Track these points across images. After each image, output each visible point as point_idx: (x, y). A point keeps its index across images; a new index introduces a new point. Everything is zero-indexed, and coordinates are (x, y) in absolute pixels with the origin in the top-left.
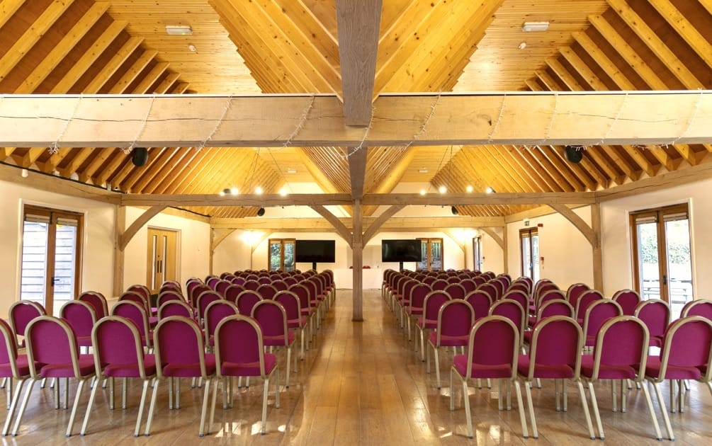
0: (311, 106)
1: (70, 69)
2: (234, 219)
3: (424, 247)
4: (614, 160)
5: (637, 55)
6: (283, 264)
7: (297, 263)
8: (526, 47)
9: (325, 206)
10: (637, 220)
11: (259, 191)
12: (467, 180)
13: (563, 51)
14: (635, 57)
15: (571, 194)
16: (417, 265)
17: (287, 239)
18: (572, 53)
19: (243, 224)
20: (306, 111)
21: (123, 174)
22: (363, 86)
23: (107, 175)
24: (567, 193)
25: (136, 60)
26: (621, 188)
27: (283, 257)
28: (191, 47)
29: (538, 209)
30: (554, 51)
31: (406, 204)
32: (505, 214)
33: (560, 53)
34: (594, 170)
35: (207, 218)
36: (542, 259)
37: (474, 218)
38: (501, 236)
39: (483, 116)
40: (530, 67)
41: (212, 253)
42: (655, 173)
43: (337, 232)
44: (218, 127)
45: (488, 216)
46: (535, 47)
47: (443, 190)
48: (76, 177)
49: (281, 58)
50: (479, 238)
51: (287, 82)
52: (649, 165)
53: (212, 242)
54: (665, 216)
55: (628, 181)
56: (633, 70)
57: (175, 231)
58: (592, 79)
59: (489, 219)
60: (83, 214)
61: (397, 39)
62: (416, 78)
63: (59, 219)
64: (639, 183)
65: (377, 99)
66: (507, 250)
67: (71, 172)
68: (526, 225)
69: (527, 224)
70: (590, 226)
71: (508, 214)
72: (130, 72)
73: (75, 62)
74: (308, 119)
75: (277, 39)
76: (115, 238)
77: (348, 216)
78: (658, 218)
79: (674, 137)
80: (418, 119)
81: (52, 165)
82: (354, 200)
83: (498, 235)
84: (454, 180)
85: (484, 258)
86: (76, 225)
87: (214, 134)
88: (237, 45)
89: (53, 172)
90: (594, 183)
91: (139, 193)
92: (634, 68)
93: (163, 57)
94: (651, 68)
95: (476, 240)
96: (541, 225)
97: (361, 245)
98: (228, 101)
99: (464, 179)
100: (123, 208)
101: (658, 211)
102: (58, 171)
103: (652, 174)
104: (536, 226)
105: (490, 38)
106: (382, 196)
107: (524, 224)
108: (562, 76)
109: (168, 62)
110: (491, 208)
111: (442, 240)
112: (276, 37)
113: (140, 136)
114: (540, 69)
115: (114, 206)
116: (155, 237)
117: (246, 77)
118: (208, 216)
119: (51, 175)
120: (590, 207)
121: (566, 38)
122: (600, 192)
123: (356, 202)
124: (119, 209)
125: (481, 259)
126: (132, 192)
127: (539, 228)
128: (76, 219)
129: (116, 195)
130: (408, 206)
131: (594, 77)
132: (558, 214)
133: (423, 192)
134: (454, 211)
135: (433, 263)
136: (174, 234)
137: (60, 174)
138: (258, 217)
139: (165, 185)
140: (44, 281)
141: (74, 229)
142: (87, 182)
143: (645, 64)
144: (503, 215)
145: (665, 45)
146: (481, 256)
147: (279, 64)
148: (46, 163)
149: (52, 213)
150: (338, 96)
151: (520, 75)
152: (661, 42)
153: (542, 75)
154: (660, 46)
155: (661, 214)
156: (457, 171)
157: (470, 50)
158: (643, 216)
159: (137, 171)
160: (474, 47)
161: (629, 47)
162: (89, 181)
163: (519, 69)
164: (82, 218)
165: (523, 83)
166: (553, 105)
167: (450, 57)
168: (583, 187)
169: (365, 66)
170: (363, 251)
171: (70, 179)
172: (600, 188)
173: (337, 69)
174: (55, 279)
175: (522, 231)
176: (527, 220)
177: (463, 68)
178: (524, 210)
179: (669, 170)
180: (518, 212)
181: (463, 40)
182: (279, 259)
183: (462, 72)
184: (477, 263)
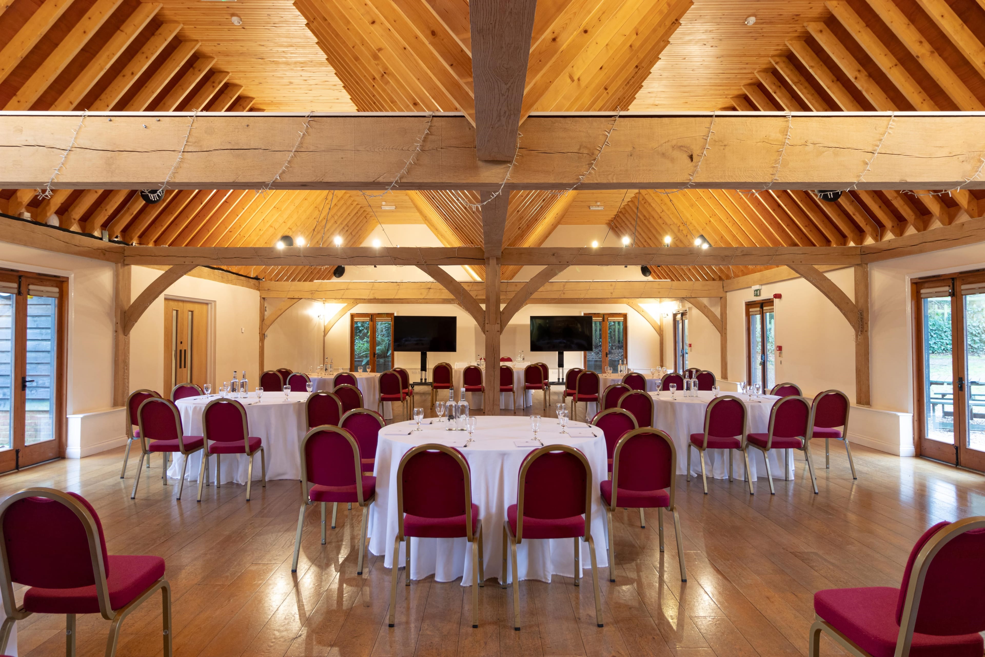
0: (426, 132)
1: (48, 55)
2: (296, 282)
3: (596, 328)
4: (890, 198)
5: (923, 40)
6: (374, 354)
7: (396, 353)
8: (755, 23)
9: (442, 267)
10: (922, 291)
11: (338, 241)
12: (665, 223)
13: (813, 29)
14: (921, 42)
15: (825, 249)
16: (585, 357)
17: (379, 315)
18: (827, 31)
19: (312, 292)
20: (419, 138)
21: (127, 215)
22: (505, 113)
23: (101, 218)
24: (819, 248)
25: (148, 39)
26: (901, 242)
27: (374, 343)
28: (235, 20)
29: (775, 270)
30: (800, 29)
31: (568, 264)
32: (723, 277)
33: (808, 32)
34: (861, 213)
35: (254, 281)
36: (780, 348)
37: (676, 283)
38: (717, 311)
39: (681, 148)
40: (762, 53)
41: (263, 337)
42: (951, 219)
43: (459, 304)
44: (289, 162)
45: (697, 280)
46: (771, 23)
47: (626, 241)
48: (55, 221)
49: (380, 50)
50: (683, 314)
51: (387, 83)
52: (941, 208)
53: (262, 319)
54: (963, 287)
55: (911, 231)
56: (917, 62)
57: (206, 303)
58: (857, 74)
59: (699, 285)
60: (68, 278)
61: (554, 40)
62: (583, 83)
63: (31, 287)
64: (928, 235)
65: (526, 120)
66: (726, 334)
67: (48, 214)
68: (756, 295)
69: (757, 293)
70: (853, 299)
71: (728, 277)
72: (139, 57)
73: (57, 45)
74: (422, 150)
75: (374, 25)
76: (116, 316)
77: (478, 279)
78: (953, 289)
79: (960, 180)
80: (586, 151)
81: (20, 204)
82: (488, 258)
83: (713, 309)
84: (646, 222)
85: (690, 345)
86: (57, 295)
87: (284, 172)
88: (306, 17)
89: (20, 214)
90: (860, 233)
91: (151, 245)
92: (920, 61)
93: (191, 33)
94: (945, 59)
95: (679, 316)
96: (778, 296)
97: (497, 327)
98: (304, 123)
99: (660, 221)
100: (126, 267)
101: (953, 279)
102: (28, 212)
103: (947, 220)
104: (771, 297)
105: (700, 9)
106: (530, 251)
107: (753, 293)
108: (812, 67)
109: (197, 41)
110: (703, 269)
111: (625, 316)
112: (373, 22)
113: (174, 173)
114: (779, 56)
115: (113, 265)
116: (175, 312)
117: (321, 64)
118: (257, 278)
119: (19, 218)
120: (852, 270)
121: (817, 10)
122: (868, 247)
123: (491, 261)
124: (121, 271)
125: (687, 348)
126: (140, 244)
127: (776, 301)
128: (57, 287)
129: (117, 248)
130: (571, 268)
131: (859, 71)
132: (803, 280)
133: (595, 244)
134: (645, 271)
135: (610, 353)
136: (205, 306)
137: (32, 217)
138: (335, 280)
139: (191, 232)
140: (10, 382)
141: (53, 302)
142: (72, 229)
143: (936, 54)
144: (720, 279)
145: (965, 27)
146: (687, 341)
147: (376, 57)
148: (11, 201)
149: (20, 277)
150: (468, 117)
151: (747, 64)
152: (960, 22)
153: (782, 65)
154: (959, 28)
155: (957, 283)
156: (650, 209)
157: (670, 28)
158: (932, 285)
159: (148, 209)
160: (676, 23)
161: (912, 27)
162: (75, 228)
163: (745, 55)
164: (65, 285)
165: (750, 76)
166: (785, 131)
167: (638, 44)
168: (843, 238)
169: (508, 89)
170: (502, 337)
171: (46, 225)
172: (869, 241)
173: (466, 83)
174: (28, 379)
175: (749, 305)
176: (757, 287)
177: (660, 53)
178: (754, 272)
179: (972, 216)
180: (744, 274)
181: (658, 19)
182: (367, 345)
183: (656, 58)
184: (679, 353)
